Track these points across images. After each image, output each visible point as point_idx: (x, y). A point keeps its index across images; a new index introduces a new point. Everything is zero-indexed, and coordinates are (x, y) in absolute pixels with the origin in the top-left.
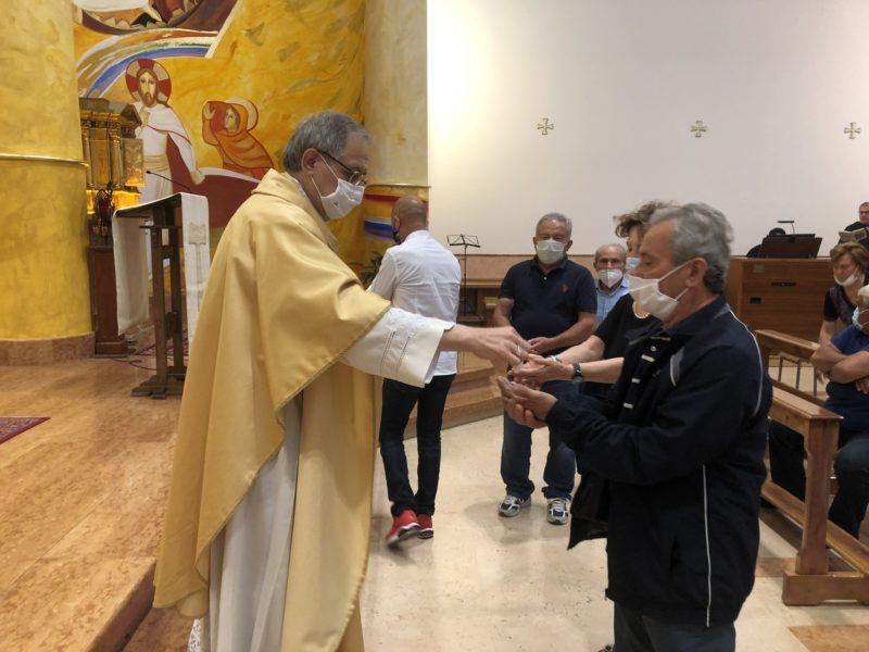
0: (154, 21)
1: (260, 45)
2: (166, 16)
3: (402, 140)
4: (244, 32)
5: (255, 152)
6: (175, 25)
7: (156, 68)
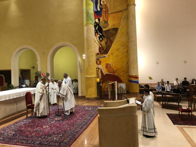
0: (99, 54)
1: (113, 55)
2: (101, 53)
3: (134, 68)
4: (111, 54)
5: (112, 70)
6: (102, 54)
7: (99, 60)
